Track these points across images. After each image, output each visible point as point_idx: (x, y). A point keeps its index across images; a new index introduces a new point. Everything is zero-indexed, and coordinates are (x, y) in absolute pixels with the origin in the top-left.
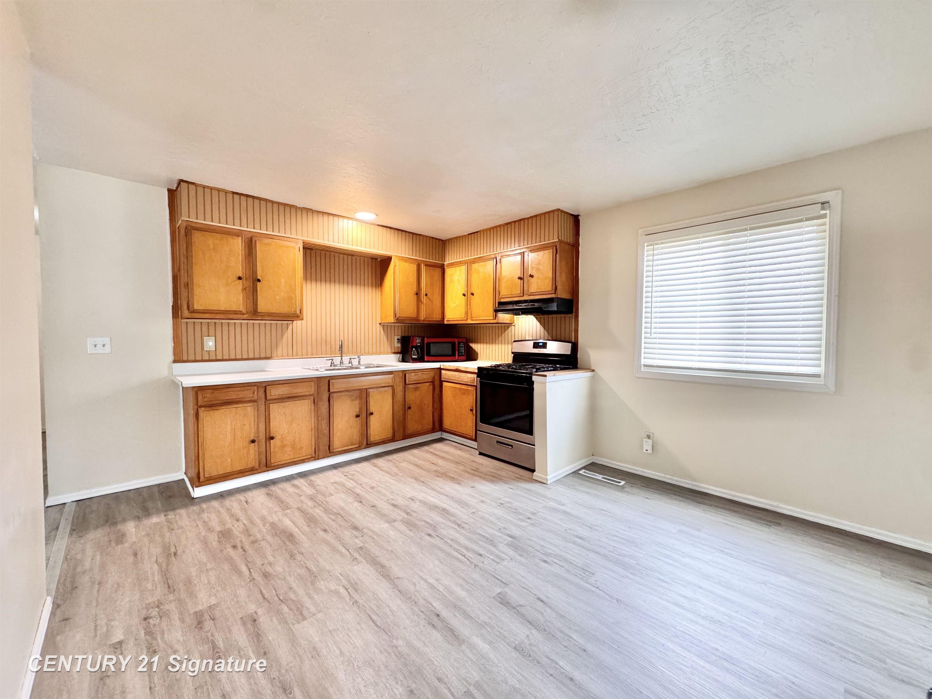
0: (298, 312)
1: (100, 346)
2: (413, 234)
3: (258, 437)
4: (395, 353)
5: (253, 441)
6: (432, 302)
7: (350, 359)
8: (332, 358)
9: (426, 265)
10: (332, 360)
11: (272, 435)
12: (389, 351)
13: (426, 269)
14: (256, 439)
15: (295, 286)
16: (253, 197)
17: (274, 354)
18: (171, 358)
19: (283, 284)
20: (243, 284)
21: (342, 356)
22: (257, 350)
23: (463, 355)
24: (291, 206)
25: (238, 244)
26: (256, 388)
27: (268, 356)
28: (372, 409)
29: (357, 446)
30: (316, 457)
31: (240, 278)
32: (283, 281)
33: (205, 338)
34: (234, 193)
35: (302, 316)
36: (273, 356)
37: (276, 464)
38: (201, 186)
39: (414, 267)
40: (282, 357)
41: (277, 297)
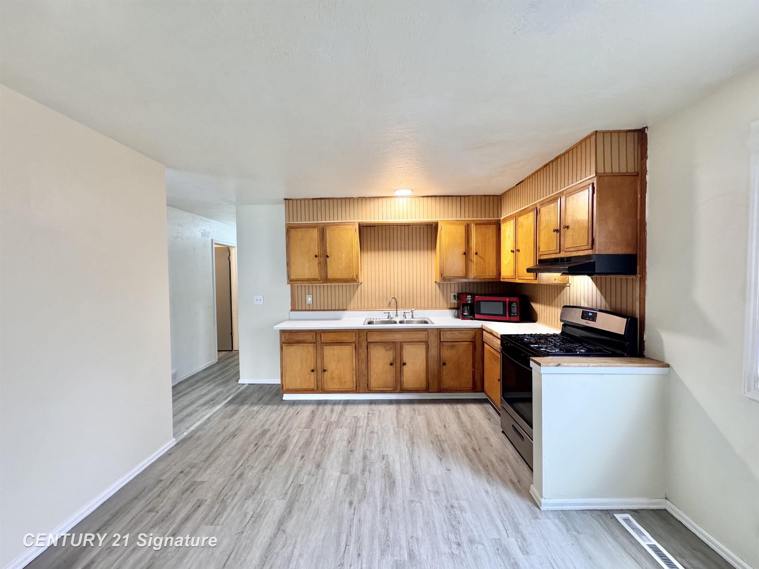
0: (355, 277)
1: (259, 300)
2: (460, 196)
3: (316, 368)
4: (451, 308)
5: (313, 371)
6: (484, 260)
7: (404, 313)
8: (389, 311)
9: (476, 224)
10: (389, 313)
11: (325, 368)
12: (445, 306)
13: (476, 228)
14: (315, 369)
15: (353, 257)
16: (325, 199)
17: (349, 308)
18: (290, 308)
19: (344, 257)
20: (319, 260)
21: (397, 310)
22: (337, 304)
23: (516, 316)
24: (350, 198)
25: (315, 233)
26: (314, 333)
27: (344, 308)
28: (405, 360)
29: (392, 389)
30: (356, 391)
31: (316, 256)
32: (344, 255)
33: (307, 296)
34: (313, 199)
35: (358, 280)
36: (347, 308)
37: (328, 390)
38: (295, 199)
39: (461, 229)
40: (354, 310)
41: (340, 267)
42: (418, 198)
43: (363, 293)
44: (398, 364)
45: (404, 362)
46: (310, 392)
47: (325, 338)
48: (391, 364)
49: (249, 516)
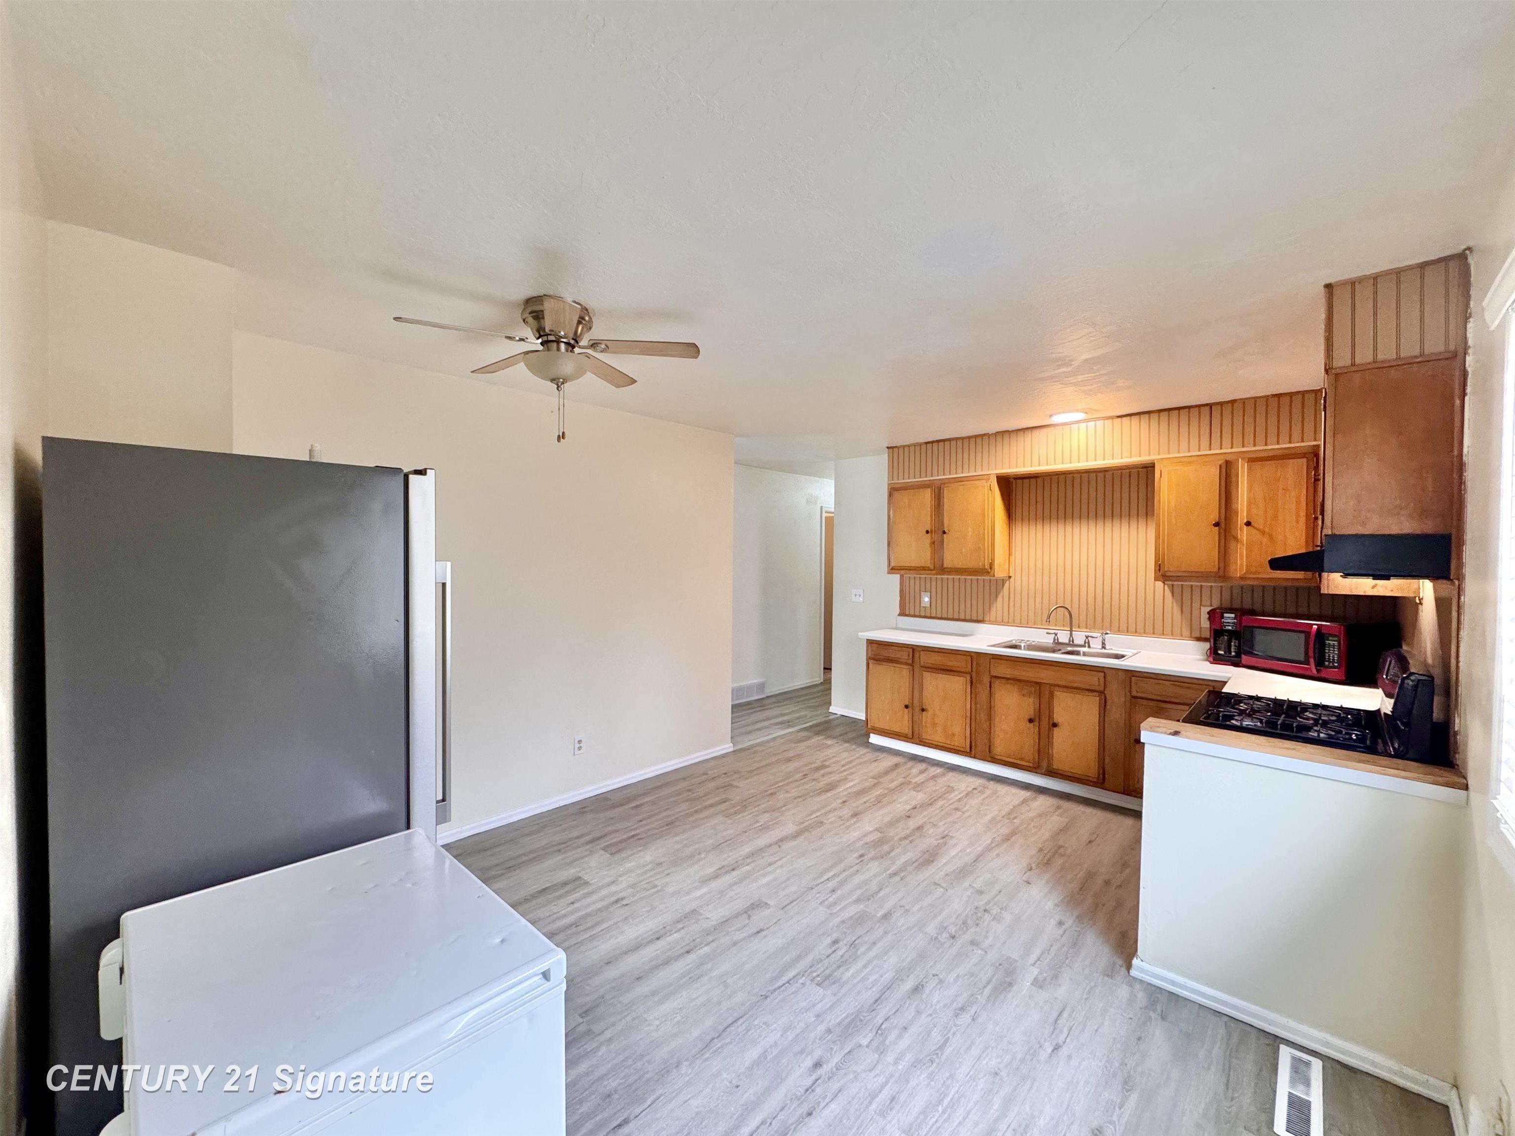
0: (987, 567)
1: (858, 596)
2: (1210, 406)
3: (913, 703)
4: (1199, 639)
5: (906, 707)
6: (1271, 537)
7: (1087, 637)
8: (1056, 631)
9: (1251, 460)
10: (1056, 634)
11: (924, 707)
12: (1186, 632)
13: (1249, 469)
14: (910, 705)
15: (984, 534)
16: (944, 441)
17: (987, 618)
18: (898, 611)
19: (970, 534)
20: (932, 538)
21: (1071, 631)
22: (968, 611)
23: (1334, 667)
24: (982, 436)
25: (927, 496)
26: (911, 650)
27: (980, 618)
28: (1058, 717)
29: (1031, 765)
30: (970, 753)
31: (927, 532)
32: (970, 529)
33: (922, 593)
34: (927, 443)
35: (992, 572)
36: (985, 619)
37: (927, 741)
38: (901, 446)
39: (1213, 473)
40: (996, 623)
41: (964, 550)
42: (1110, 421)
43: (1012, 595)
44: (1045, 723)
45: (1055, 721)
46: (903, 738)
47: (925, 659)
48: (1031, 721)
49: (758, 824)
